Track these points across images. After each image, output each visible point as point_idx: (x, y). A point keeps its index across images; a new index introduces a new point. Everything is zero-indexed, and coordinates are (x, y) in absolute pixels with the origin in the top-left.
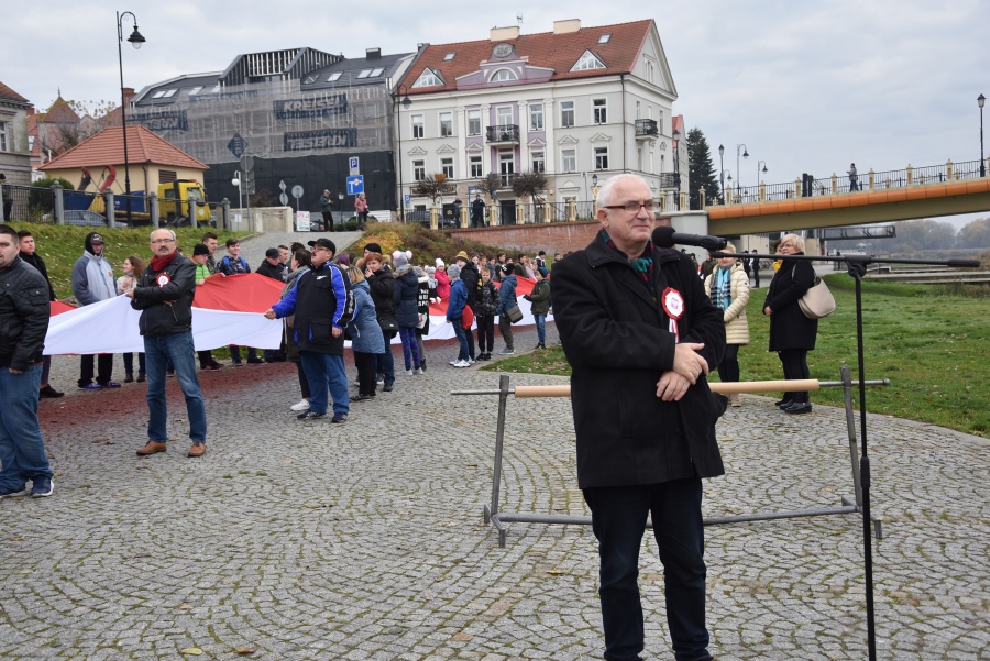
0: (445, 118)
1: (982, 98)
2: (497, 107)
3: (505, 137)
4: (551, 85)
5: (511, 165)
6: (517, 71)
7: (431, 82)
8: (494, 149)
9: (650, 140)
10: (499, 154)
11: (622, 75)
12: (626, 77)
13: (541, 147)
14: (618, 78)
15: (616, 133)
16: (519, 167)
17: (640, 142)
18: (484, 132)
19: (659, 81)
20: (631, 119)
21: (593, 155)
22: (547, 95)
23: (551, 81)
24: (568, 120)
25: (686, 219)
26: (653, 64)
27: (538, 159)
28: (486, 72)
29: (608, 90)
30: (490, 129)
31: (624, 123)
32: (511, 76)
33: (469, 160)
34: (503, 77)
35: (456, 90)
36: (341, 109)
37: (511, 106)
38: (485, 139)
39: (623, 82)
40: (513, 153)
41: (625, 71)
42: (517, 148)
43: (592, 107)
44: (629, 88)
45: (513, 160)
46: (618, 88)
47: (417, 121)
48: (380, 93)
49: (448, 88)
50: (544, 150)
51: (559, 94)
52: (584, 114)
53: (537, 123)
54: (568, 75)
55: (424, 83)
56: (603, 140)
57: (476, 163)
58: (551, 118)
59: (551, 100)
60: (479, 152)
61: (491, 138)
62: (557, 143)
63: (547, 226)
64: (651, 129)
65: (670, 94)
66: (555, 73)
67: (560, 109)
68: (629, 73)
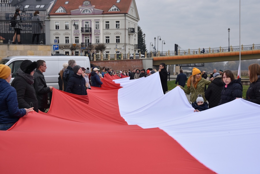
0: (67, 24)
1: (229, 29)
2: (84, 21)
3: (87, 31)
4: (102, 15)
5: (88, 40)
6: (91, 10)
7: (62, 11)
8: (83, 35)
9: (132, 34)
10: (84, 36)
11: (125, 14)
12: (126, 15)
13: (99, 35)
14: (124, 15)
15: (123, 32)
16: (91, 41)
17: (129, 35)
18: (80, 29)
19: (134, 15)
20: (127, 28)
21: (115, 38)
22: (101, 19)
23: (102, 14)
24: (107, 26)
25: (147, 60)
26: (133, 10)
27: (97, 39)
28: (81, 10)
29: (120, 18)
30: (82, 28)
31: (125, 29)
32: (89, 11)
33: (74, 38)
34: (87, 12)
35: (70, 15)
36: (30, 18)
37: (89, 21)
38: (80, 31)
39: (125, 16)
40: (89, 36)
41: (126, 13)
42: (91, 35)
43: (115, 23)
44: (127, 18)
45: (89, 39)
46: (124, 18)
47: (57, 24)
48: (44, 14)
49: (68, 14)
50: (99, 36)
51: (105, 18)
52: (113, 25)
53: (97, 27)
54: (108, 13)
55: (60, 12)
56: (118, 34)
57: (77, 39)
58: (102, 26)
59: (102, 20)
60: (78, 35)
61: (82, 31)
62: (104, 34)
63: (109, 61)
64: (133, 31)
65: (137, 19)
66: (103, 12)
67: (105, 23)
68: (127, 13)
